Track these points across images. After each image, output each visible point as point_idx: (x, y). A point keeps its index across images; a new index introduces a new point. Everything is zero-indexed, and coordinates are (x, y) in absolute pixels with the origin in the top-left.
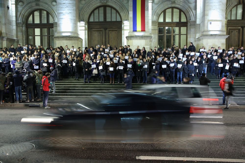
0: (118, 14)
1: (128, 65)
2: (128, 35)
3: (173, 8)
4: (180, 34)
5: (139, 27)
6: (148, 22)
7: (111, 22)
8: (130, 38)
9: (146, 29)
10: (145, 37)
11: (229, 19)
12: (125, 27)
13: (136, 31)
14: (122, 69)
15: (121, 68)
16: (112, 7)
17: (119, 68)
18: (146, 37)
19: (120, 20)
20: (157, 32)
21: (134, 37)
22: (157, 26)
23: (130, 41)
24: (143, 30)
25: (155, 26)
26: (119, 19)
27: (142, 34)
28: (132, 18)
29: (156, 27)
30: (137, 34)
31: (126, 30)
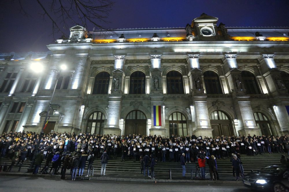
0: (144, 115)
1: (152, 148)
2: (150, 128)
3: (177, 112)
4: (183, 128)
5: (157, 123)
6: (163, 120)
7: (140, 120)
8: (152, 130)
9: (162, 125)
11: (211, 119)
12: (148, 123)
13: (156, 125)
14: (148, 151)
15: (148, 150)
16: (140, 111)
18: (162, 129)
19: (145, 119)
20: (168, 126)
21: (154, 129)
22: (168, 123)
23: (152, 132)
24: (160, 125)
27: (159, 127)
28: (153, 118)
30: (157, 127)
31: (149, 125)
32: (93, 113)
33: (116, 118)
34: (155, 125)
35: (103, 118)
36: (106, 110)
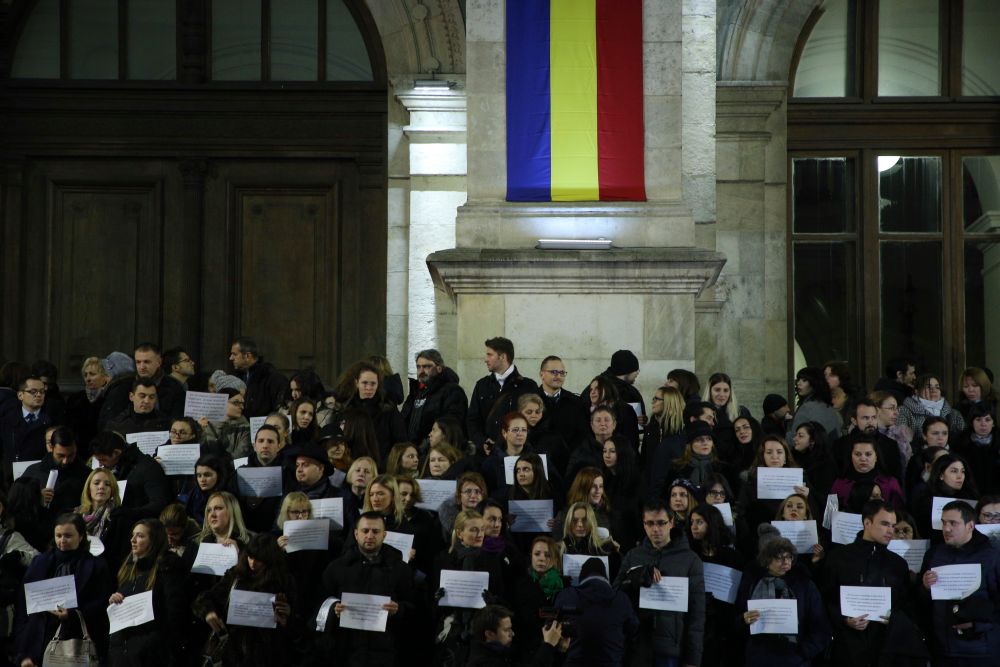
1: (448, 578)
2: (447, 242)
6: (675, 102)
7: (265, 90)
8: (472, 271)
9: (653, 179)
10: (639, 263)
12: (415, 149)
13: (542, 195)
14: (380, 624)
15: (371, 613)
17: (346, 621)
18: (655, 263)
19: (364, 73)
20: (776, 203)
21: (516, 264)
22: (780, 141)
23: (469, 303)
24: (623, 181)
25: (753, 146)
26: (349, 65)
27: (599, 227)
28: (500, 51)
29: (771, 157)
31: (429, 182)
34: (529, 183)
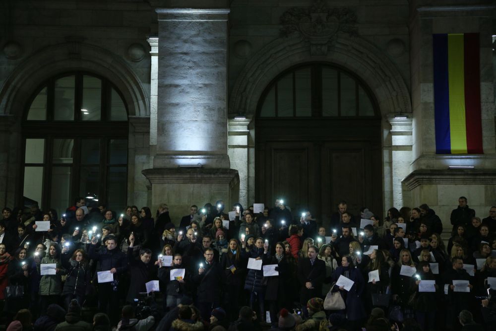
0: (362, 92)
7: (339, 119)
8: (427, 177)
9: (485, 147)
10: (484, 174)
12: (394, 137)
13: (448, 152)
16: (340, 69)
18: (490, 174)
21: (443, 174)
24: (475, 147)
28: (433, 105)
30: (455, 163)
31: (399, 148)
32: (49, 83)
33: (210, 109)
34: (443, 148)
35: (118, 113)
36: (135, 60)
